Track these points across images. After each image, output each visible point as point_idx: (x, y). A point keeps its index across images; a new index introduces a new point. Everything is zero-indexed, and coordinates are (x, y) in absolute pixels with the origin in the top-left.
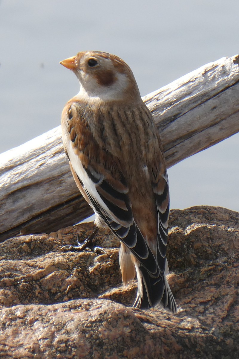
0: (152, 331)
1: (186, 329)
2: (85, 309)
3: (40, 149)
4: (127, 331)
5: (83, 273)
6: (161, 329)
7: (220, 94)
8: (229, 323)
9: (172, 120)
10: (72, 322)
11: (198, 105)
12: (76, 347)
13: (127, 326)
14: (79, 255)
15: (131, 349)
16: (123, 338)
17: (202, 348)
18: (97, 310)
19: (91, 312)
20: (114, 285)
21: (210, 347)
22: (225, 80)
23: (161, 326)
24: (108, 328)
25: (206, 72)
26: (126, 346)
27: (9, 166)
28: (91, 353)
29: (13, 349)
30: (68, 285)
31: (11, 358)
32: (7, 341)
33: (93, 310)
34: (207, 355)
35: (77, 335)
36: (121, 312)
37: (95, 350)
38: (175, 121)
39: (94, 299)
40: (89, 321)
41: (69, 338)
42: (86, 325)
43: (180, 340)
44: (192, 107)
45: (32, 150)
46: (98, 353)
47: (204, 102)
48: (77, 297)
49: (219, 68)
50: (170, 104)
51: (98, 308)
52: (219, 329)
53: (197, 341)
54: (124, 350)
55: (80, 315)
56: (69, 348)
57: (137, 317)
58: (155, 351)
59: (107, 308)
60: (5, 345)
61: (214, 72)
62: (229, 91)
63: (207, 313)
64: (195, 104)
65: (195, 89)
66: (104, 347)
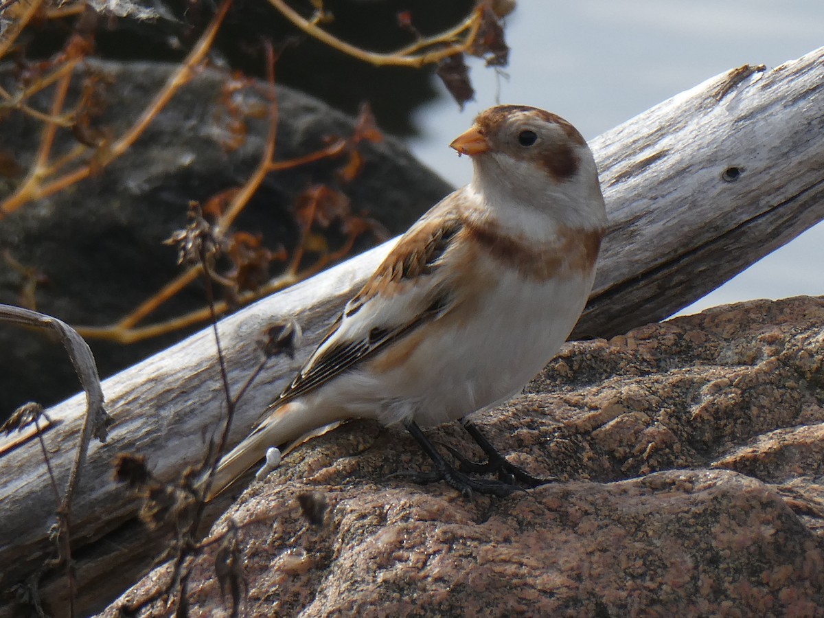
0: (819, 532)
2: (682, 490)
4: (768, 532)
5: (678, 418)
10: (657, 516)
12: (664, 567)
13: (767, 523)
14: (671, 381)
15: (776, 569)
16: (760, 547)
18: (707, 491)
19: (696, 495)
20: (743, 440)
24: (729, 528)
26: (766, 563)
28: (694, 578)
29: (537, 573)
30: (648, 442)
31: (533, 590)
33: (699, 490)
35: (667, 543)
36: (755, 495)
37: (704, 571)
39: (701, 469)
40: (691, 513)
41: (652, 548)
42: (684, 522)
46: (710, 577)
48: (666, 465)
51: (710, 487)
54: (761, 571)
55: (672, 501)
56: (652, 568)
57: (787, 503)
59: (727, 486)
60: (521, 564)
66: (721, 566)
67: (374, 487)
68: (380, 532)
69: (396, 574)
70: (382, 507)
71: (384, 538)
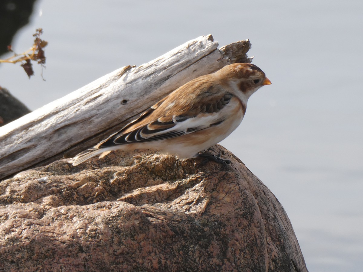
0: (154, 223)
1: (177, 221)
2: (108, 208)
3: (76, 100)
4: (137, 222)
5: (106, 184)
6: (160, 221)
7: (199, 61)
8: (206, 217)
9: (166, 79)
10: (99, 217)
11: (184, 69)
12: (102, 234)
13: (137, 219)
14: (104, 171)
15: (140, 235)
16: (134, 228)
17: (188, 234)
18: (116, 208)
19: (112, 210)
20: (128, 191)
21: (193, 233)
22: (202, 51)
23: (160, 219)
24: (124, 221)
25: (189, 46)
26: (136, 233)
27: (55, 111)
28: (112, 238)
29: (59, 236)
30: (96, 192)
31: (58, 242)
32: (55, 230)
33: (114, 208)
34: (192, 238)
35: (103, 226)
36: (133, 210)
37: (115, 236)
38: (168, 80)
39: (114, 201)
40: (111, 216)
41: (98, 228)
42: (108, 219)
43: (173, 229)
44: (180, 70)
45: (71, 100)
46: (117, 238)
47: (188, 67)
48: (102, 200)
49: (198, 43)
50: (165, 68)
51: (117, 207)
52: (200, 220)
53: (185, 229)
54: (134, 236)
55: (104, 212)
56: (98, 234)
57: (143, 213)
58: (156, 236)
59: (123, 207)
60: (54, 233)
61: (195, 46)
62: (205, 59)
63: (191, 210)
64: (182, 68)
65: (182, 58)
66: (121, 234)
67: (4, 207)
68: (6, 222)
69: (12, 236)
70: (7, 213)
71: (7, 224)
